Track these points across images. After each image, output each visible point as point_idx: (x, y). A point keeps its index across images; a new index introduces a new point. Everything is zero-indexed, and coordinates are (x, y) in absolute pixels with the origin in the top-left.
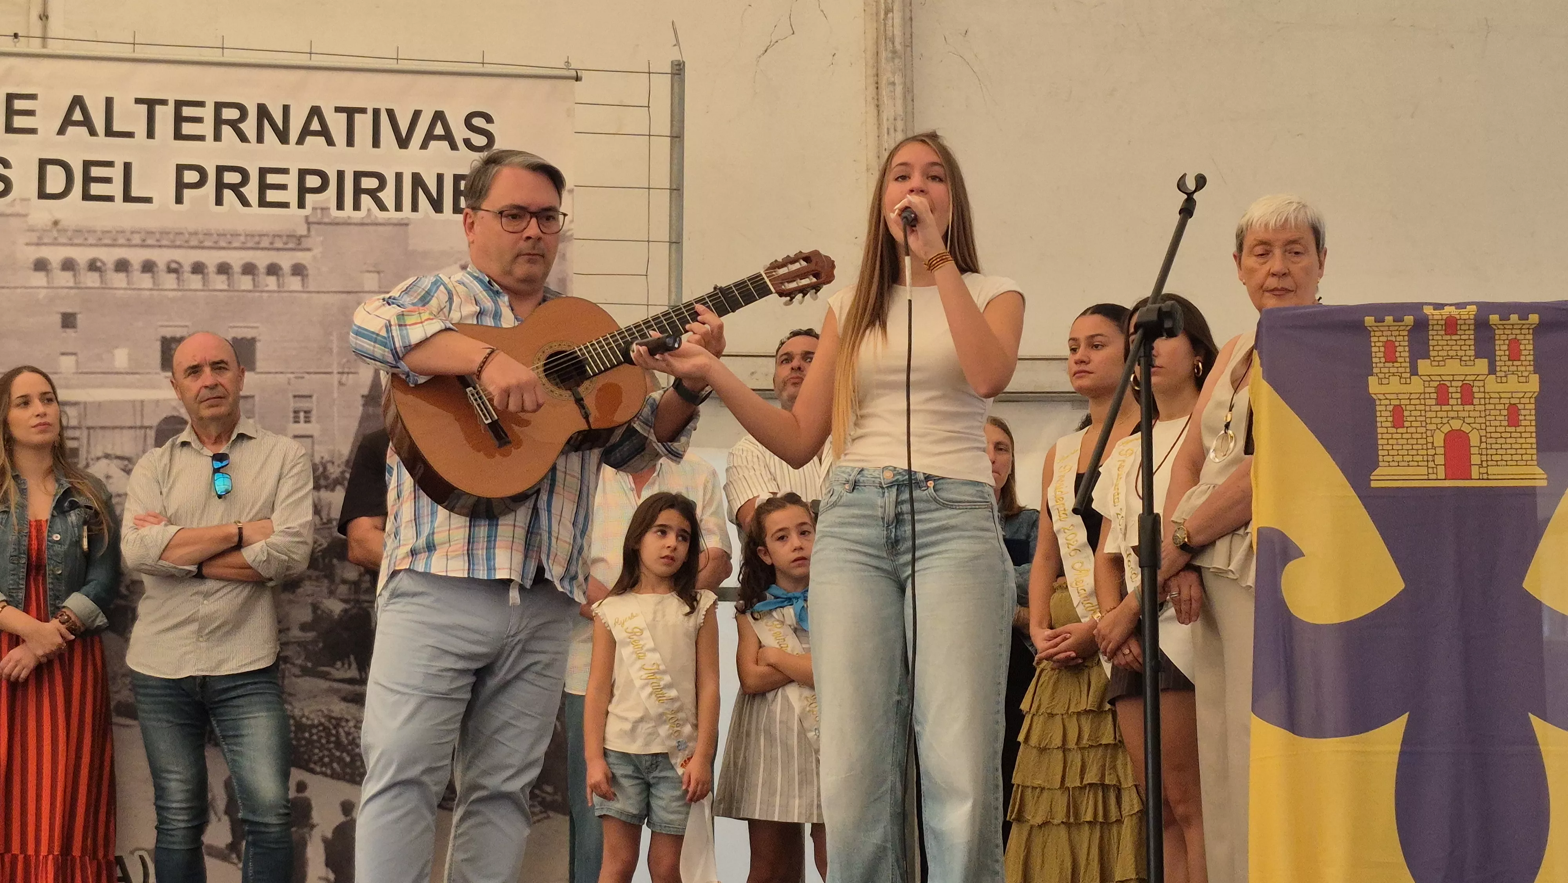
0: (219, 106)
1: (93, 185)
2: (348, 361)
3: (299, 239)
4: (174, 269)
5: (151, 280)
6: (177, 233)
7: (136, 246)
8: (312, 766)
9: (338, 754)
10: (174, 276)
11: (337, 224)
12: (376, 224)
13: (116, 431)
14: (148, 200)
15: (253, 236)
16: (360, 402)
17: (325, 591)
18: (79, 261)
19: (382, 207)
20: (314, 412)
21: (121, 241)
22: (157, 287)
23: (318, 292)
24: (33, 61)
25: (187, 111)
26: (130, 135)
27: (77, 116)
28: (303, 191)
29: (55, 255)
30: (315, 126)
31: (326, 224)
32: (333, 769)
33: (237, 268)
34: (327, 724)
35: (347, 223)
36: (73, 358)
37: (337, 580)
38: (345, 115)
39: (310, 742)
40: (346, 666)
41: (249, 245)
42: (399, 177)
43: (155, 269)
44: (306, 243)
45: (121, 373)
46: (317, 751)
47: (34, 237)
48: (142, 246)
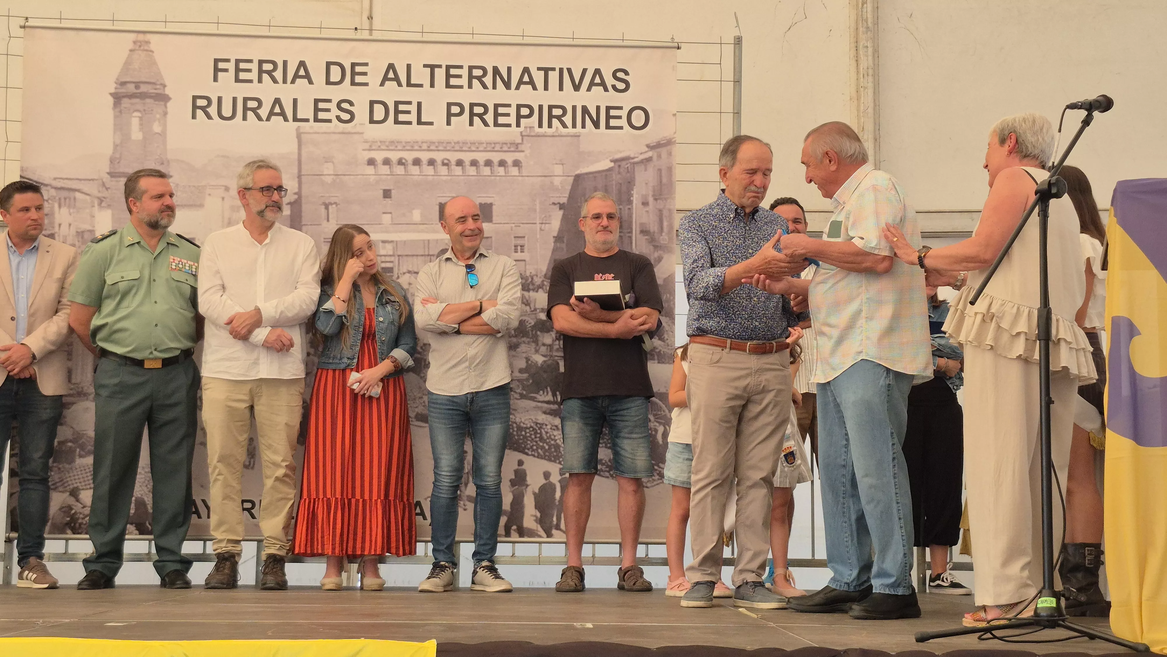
0: (471, 68)
1: (400, 115)
2: (545, 217)
3: (517, 145)
4: (446, 164)
5: (433, 170)
6: (448, 143)
7: (424, 150)
8: (526, 451)
9: (541, 444)
10: (446, 167)
11: (539, 136)
12: (562, 136)
13: (415, 257)
14: (431, 124)
15: (490, 144)
16: (552, 240)
17: (533, 350)
18: (393, 159)
19: (564, 126)
20: (526, 247)
21: (416, 148)
22: (436, 174)
23: (528, 176)
24: (366, 43)
25: (453, 71)
26: (421, 86)
27: (391, 75)
28: (519, 117)
29: (379, 156)
30: (526, 79)
31: (532, 136)
32: (538, 453)
33: (482, 162)
34: (535, 427)
35: (544, 136)
36: (390, 215)
37: (540, 343)
38: (543, 72)
39: (525, 437)
40: (545, 393)
41: (488, 149)
42: (574, 108)
43: (435, 164)
44: (521, 148)
45: (416, 224)
46: (529, 442)
47: (367, 146)
48: (428, 150)
